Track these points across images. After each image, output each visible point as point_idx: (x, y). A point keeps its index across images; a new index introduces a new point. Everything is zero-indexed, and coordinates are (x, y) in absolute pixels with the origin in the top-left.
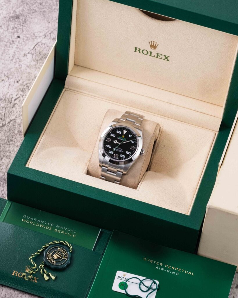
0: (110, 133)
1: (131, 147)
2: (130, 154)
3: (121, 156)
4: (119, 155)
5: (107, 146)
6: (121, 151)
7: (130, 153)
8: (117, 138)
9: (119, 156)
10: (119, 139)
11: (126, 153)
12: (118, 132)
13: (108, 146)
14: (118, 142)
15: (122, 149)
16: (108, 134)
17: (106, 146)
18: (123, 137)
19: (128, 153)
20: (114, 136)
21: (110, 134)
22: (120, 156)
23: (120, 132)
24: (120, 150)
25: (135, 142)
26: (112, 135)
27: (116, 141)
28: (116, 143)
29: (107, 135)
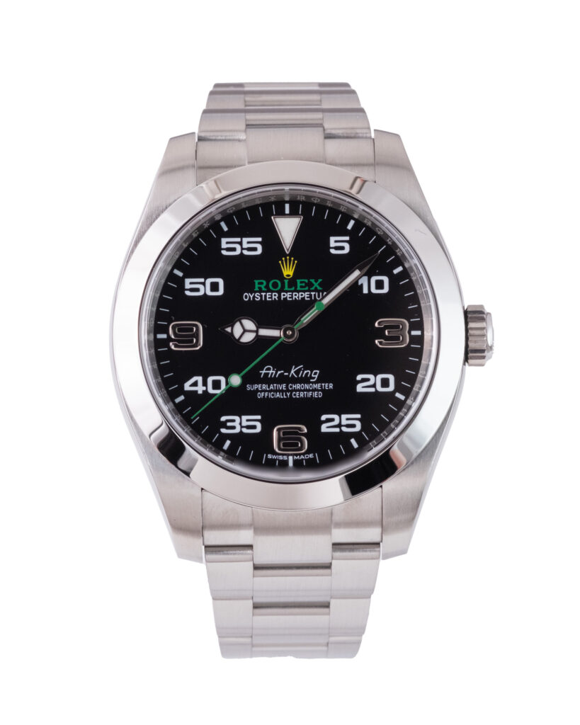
0: (171, 277)
1: (379, 333)
2: (391, 388)
3: (331, 424)
4: (315, 425)
5: (187, 387)
6: (313, 387)
7: (391, 378)
8: (247, 296)
9: (315, 434)
10: (263, 303)
11: (360, 388)
12: (232, 246)
13: (196, 384)
14: (260, 325)
15: (316, 374)
16: (165, 289)
17: (181, 391)
18: (288, 272)
19: (368, 383)
20: (215, 287)
21: (180, 282)
22: (324, 428)
23: (251, 246)
24: (306, 380)
25: (394, 280)
26: (200, 287)
27: (249, 324)
28: (248, 338)
29: (161, 302)
